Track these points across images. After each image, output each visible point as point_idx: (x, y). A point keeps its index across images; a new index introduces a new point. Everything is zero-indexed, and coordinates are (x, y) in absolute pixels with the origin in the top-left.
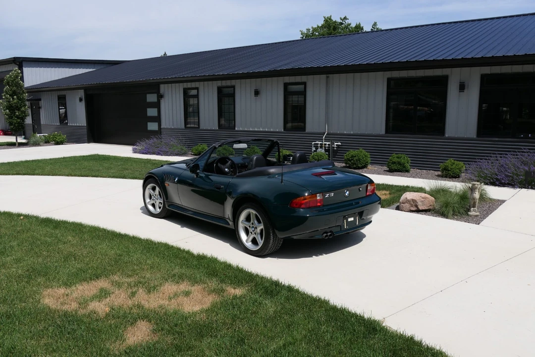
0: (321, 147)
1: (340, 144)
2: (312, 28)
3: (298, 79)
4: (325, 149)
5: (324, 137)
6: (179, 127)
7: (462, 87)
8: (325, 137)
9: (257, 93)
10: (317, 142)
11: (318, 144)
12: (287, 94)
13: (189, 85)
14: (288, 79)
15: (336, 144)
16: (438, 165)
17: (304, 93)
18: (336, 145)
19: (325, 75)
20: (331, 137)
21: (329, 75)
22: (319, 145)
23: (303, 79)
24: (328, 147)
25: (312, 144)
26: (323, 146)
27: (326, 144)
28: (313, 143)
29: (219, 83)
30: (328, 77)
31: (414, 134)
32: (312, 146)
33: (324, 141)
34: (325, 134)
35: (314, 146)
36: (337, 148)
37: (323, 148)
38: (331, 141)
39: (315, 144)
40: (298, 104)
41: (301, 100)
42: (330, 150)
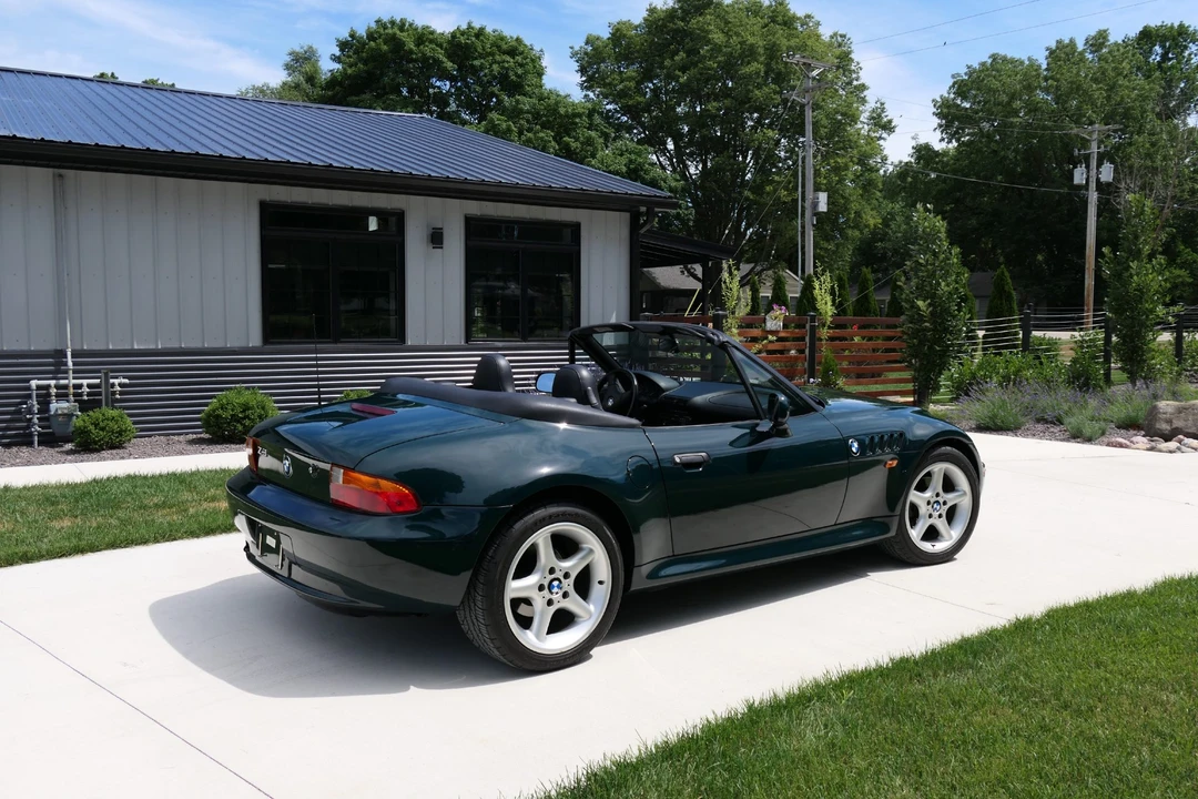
0: (62, 396)
1: (127, 381)
4: (79, 402)
5: (70, 363)
7: (436, 238)
8: (74, 365)
11: (49, 386)
15: (116, 381)
18: (120, 385)
20: (89, 360)
21: (63, 170)
22: (54, 391)
24: (89, 394)
25: (29, 388)
26: (71, 391)
27: (80, 386)
28: (34, 383)
30: (60, 176)
31: (336, 341)
32: (30, 396)
33: (71, 375)
34: (69, 354)
35: (37, 396)
36: (121, 393)
37: (72, 398)
38: (106, 374)
39: (39, 388)
42: (101, 401)
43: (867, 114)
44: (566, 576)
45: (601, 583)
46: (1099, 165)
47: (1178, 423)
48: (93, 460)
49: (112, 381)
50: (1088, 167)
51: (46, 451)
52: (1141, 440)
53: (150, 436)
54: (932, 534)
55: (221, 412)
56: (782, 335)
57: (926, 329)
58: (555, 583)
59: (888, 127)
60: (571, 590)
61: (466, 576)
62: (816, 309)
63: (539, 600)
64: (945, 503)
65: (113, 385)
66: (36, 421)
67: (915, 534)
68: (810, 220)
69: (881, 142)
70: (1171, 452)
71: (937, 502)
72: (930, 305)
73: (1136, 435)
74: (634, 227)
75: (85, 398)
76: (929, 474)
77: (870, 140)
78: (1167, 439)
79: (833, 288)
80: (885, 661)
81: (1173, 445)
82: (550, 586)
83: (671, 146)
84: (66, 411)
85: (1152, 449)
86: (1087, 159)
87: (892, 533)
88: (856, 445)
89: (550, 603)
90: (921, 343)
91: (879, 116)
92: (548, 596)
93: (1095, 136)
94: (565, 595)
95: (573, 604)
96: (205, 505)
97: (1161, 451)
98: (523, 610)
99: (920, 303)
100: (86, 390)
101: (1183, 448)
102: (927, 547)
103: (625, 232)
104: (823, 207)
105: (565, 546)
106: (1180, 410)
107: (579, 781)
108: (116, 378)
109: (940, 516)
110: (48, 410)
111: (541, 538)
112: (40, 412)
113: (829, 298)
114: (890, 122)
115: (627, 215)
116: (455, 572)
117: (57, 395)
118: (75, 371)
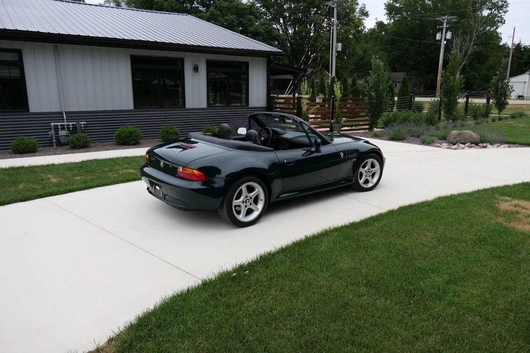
0: (63, 129)
1: (85, 123)
4: (69, 131)
5: (65, 117)
7: (196, 69)
8: (66, 117)
11: (58, 125)
17: (20, 65)
19: (52, 44)
20: (71, 115)
21: (57, 44)
22: (60, 127)
23: (16, 45)
24: (72, 128)
25: (51, 126)
26: (66, 127)
27: (69, 125)
28: (52, 124)
30: (56, 46)
32: (51, 129)
33: (65, 121)
34: (64, 113)
35: (54, 128)
36: (84, 127)
37: (66, 129)
38: (78, 120)
39: (54, 125)
40: (10, 77)
41: (15, 73)
42: (77, 130)
43: (359, 9)
44: (251, 198)
45: (261, 200)
46: (446, 33)
47: (458, 139)
48: (77, 152)
49: (81, 123)
50: (442, 33)
51: (59, 149)
52: (445, 145)
53: (95, 143)
54: (367, 182)
55: (121, 134)
56: (322, 104)
57: (374, 103)
58: (248, 201)
59: (366, 14)
60: (252, 202)
61: (221, 198)
62: (334, 95)
63: (243, 206)
64: (371, 172)
65: (81, 124)
66: (54, 138)
67: (361, 182)
68: (335, 54)
69: (364, 21)
70: (455, 149)
71: (369, 172)
72: (376, 94)
73: (444, 142)
74: (269, 63)
75: (71, 129)
76: (367, 163)
77: (360, 20)
78: (454, 144)
79: (341, 87)
80: (347, 223)
81: (455, 146)
82: (246, 202)
83: (282, 21)
84: (65, 134)
85: (448, 148)
86: (442, 29)
87: (354, 182)
88: (343, 154)
89: (246, 206)
90: (372, 107)
91: (363, 10)
92: (246, 205)
93: (445, 21)
94: (251, 204)
95: (253, 207)
96: (125, 171)
97: (451, 149)
98: (238, 208)
99: (372, 93)
100: (71, 126)
101: (459, 148)
102: (365, 186)
103: (265, 66)
104: (340, 49)
105: (250, 189)
106: (459, 134)
107: (257, 259)
108: (82, 122)
109: (370, 176)
110: (58, 134)
111: (243, 187)
112: (55, 134)
113: (339, 91)
114: (367, 12)
115: (266, 59)
116: (217, 197)
117: (61, 128)
118: (67, 119)
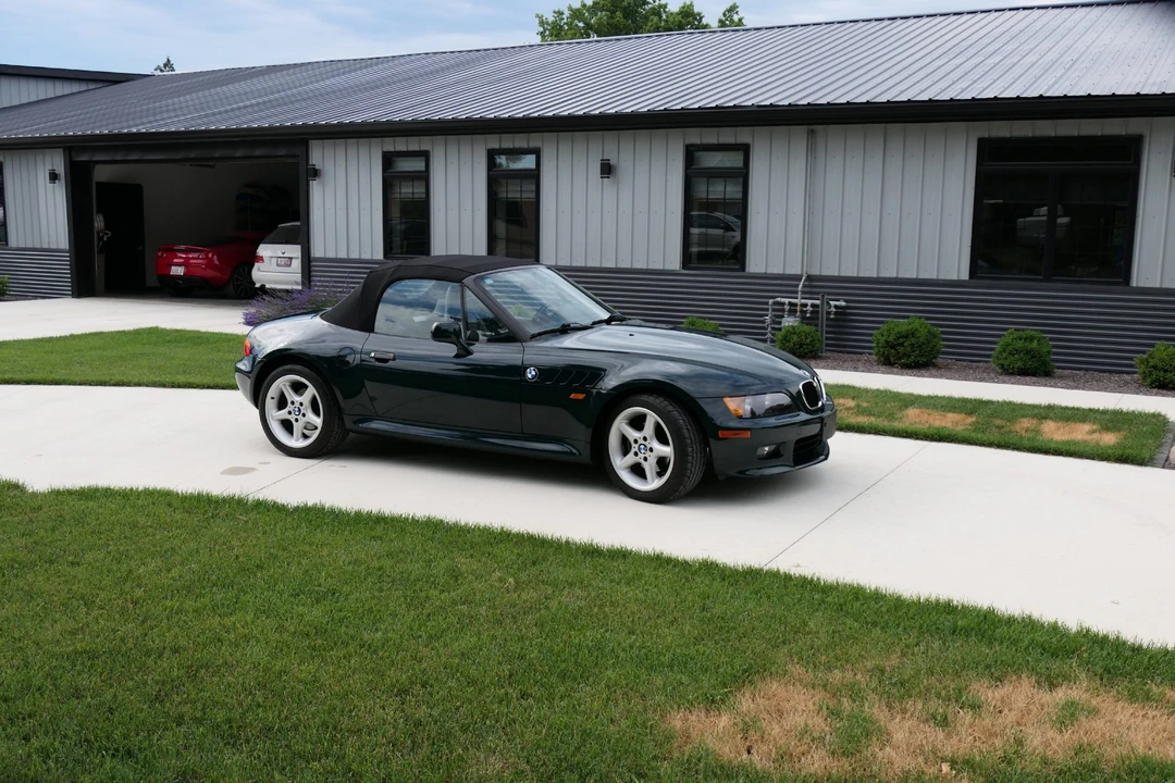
0: (792, 312)
1: (843, 304)
2: (570, 9)
3: (727, 136)
4: (803, 318)
5: (800, 286)
6: (366, 256)
8: (804, 286)
9: (607, 170)
10: (778, 299)
11: (783, 304)
12: (693, 174)
13: (401, 145)
14: (696, 136)
15: (832, 303)
16: (1131, 359)
17: (742, 176)
18: (836, 307)
19: (803, 129)
20: (815, 283)
21: (815, 127)
22: (787, 308)
24: (812, 312)
25: (767, 303)
26: (798, 308)
27: (806, 305)
28: (771, 301)
29: (494, 142)
30: (812, 131)
31: (1047, 279)
32: (767, 310)
33: (799, 295)
34: (803, 279)
35: (774, 310)
36: (836, 313)
37: (798, 314)
38: (826, 297)
40: (725, 199)
41: (733, 191)
42: (818, 319)
49: (829, 302)
53: (861, 353)
65: (830, 306)
66: (770, 329)
75: (808, 315)
100: (809, 308)
108: (835, 300)
110: (780, 323)
112: (774, 322)
117: (790, 311)
118: (803, 292)
